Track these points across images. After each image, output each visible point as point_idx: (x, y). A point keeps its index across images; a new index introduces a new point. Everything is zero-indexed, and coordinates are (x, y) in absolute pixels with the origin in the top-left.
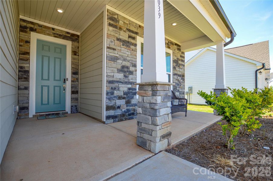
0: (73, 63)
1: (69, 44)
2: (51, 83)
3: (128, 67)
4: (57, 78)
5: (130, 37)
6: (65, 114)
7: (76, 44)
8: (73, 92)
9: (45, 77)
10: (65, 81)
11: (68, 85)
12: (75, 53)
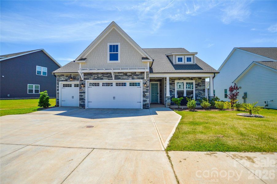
0: (160, 88)
1: (159, 83)
2: (154, 95)
3: (171, 91)
4: (156, 93)
5: (172, 82)
6: (158, 103)
7: (161, 82)
8: (160, 97)
9: (153, 93)
10: (158, 94)
11: (159, 95)
12: (160, 85)
